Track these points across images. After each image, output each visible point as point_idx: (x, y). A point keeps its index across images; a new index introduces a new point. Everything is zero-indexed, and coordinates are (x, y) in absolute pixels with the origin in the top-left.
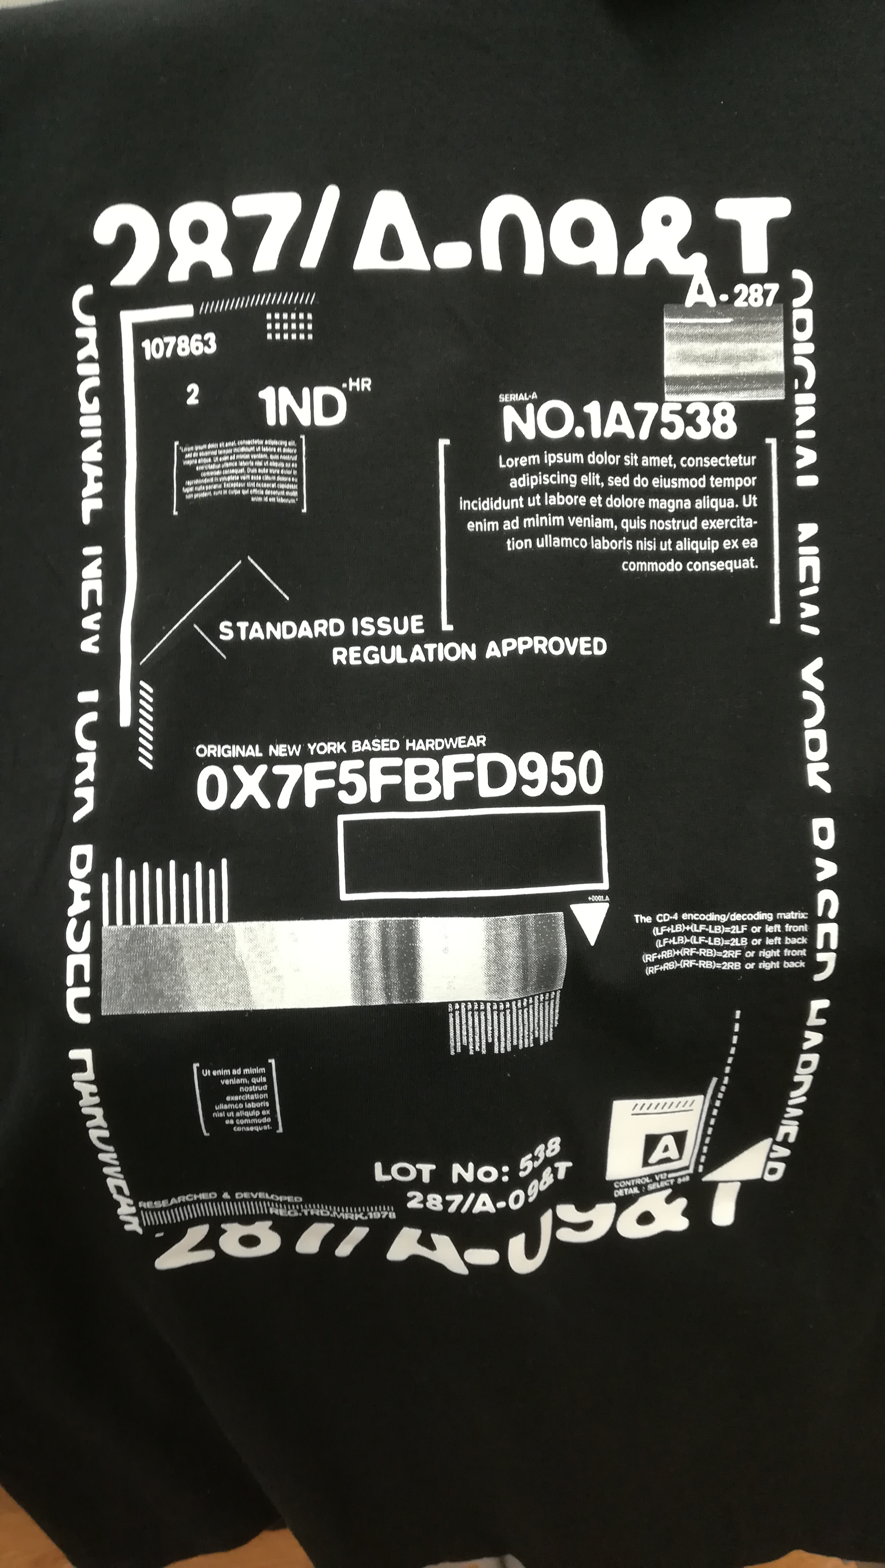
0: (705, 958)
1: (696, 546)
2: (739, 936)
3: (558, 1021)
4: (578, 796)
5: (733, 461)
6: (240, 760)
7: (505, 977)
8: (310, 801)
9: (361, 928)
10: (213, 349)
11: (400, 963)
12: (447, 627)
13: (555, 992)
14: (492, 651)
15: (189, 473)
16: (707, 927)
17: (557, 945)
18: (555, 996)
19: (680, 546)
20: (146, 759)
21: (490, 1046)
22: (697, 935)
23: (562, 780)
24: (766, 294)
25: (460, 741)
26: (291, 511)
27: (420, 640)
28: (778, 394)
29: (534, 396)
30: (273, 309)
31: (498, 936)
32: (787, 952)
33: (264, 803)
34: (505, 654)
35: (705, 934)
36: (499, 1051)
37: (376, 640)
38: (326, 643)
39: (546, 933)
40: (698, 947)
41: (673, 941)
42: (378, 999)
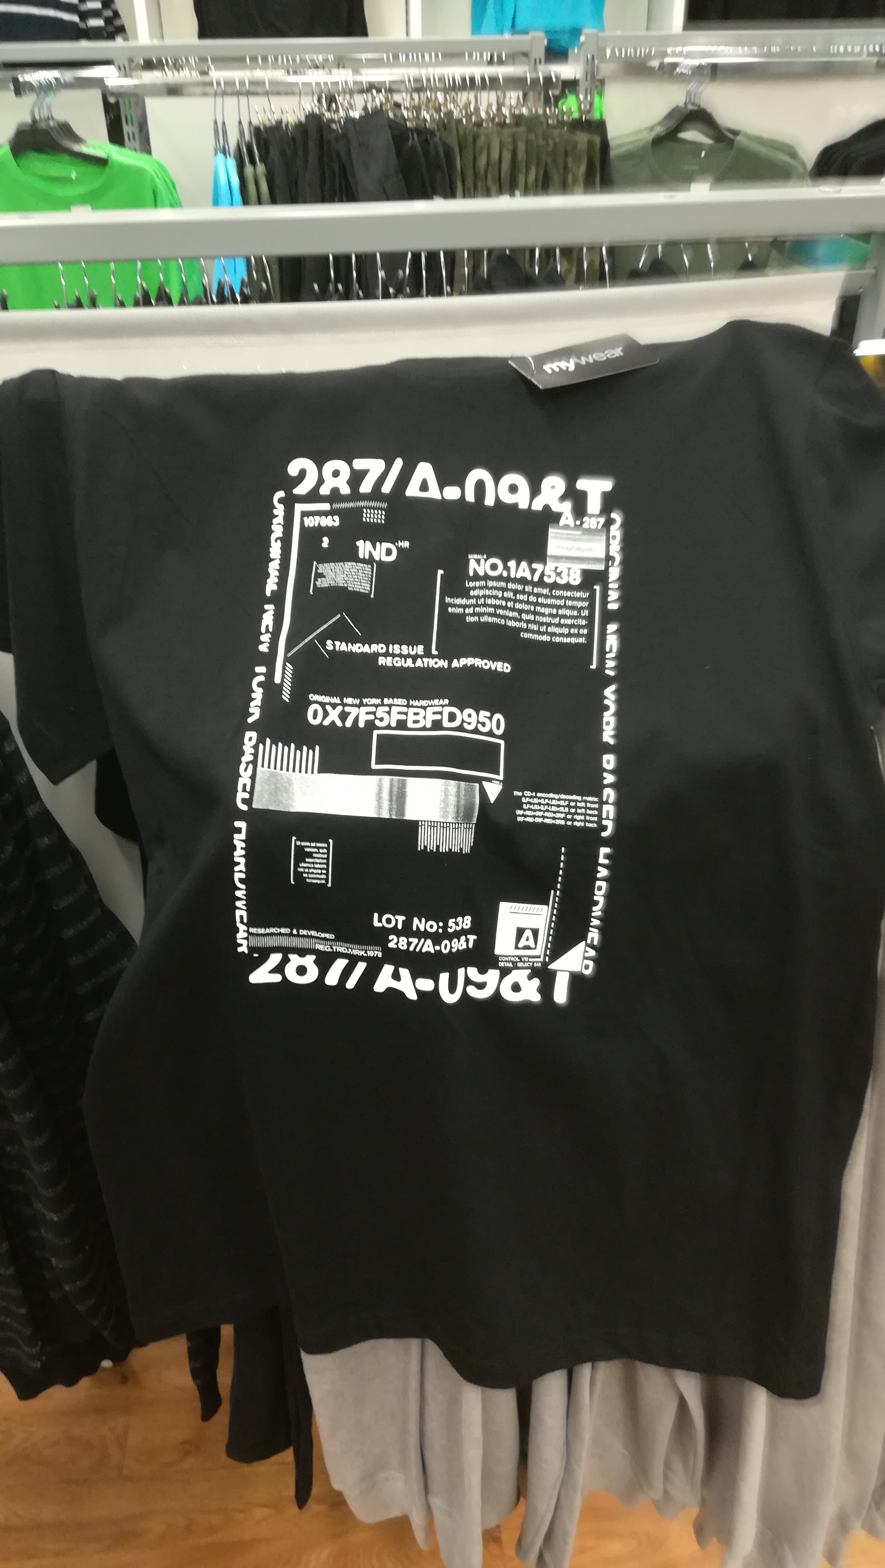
0: (547, 818)
1: (557, 630)
2: (564, 806)
3: (473, 842)
4: (490, 734)
5: (578, 595)
6: (330, 704)
7: (448, 810)
8: (361, 724)
9: (381, 780)
10: (337, 524)
11: (397, 800)
12: (435, 652)
13: (472, 824)
14: (455, 664)
15: (322, 576)
16: (549, 801)
17: (474, 797)
18: (472, 827)
19: (550, 630)
20: (286, 697)
21: (438, 847)
22: (544, 805)
23: (484, 724)
24: (598, 523)
25: (436, 702)
26: (364, 596)
27: (421, 657)
28: (601, 567)
29: (485, 556)
30: (366, 508)
31: (446, 789)
32: (588, 818)
33: (339, 724)
34: (461, 666)
35: (548, 804)
36: (442, 851)
37: (401, 656)
38: (377, 655)
39: (470, 793)
40: (544, 811)
41: (532, 807)
42: (385, 815)
